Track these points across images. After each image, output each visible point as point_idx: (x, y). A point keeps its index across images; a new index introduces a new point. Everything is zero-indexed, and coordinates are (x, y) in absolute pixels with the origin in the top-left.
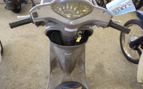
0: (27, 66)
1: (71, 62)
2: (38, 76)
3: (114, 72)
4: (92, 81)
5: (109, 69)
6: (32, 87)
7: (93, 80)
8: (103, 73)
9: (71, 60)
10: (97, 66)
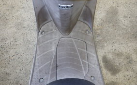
0: (7, 13)
1: (71, 18)
2: (24, 27)
3: (131, 22)
4: (99, 35)
5: (125, 17)
6: (18, 43)
7: (101, 33)
8: (116, 23)
9: (71, 16)
10: (108, 13)
